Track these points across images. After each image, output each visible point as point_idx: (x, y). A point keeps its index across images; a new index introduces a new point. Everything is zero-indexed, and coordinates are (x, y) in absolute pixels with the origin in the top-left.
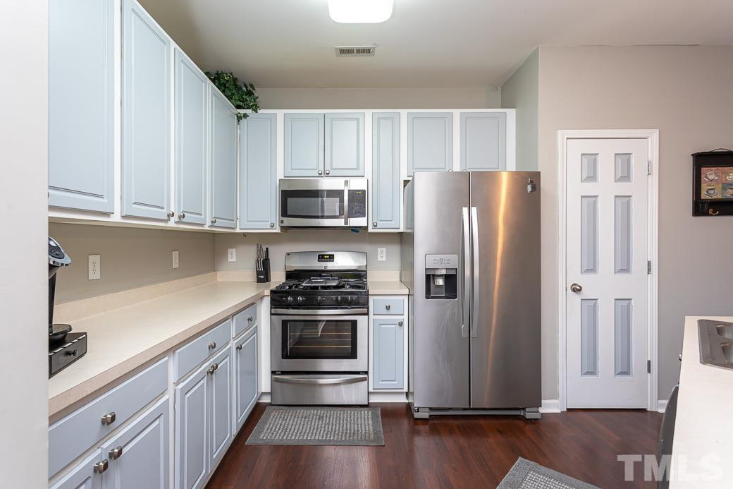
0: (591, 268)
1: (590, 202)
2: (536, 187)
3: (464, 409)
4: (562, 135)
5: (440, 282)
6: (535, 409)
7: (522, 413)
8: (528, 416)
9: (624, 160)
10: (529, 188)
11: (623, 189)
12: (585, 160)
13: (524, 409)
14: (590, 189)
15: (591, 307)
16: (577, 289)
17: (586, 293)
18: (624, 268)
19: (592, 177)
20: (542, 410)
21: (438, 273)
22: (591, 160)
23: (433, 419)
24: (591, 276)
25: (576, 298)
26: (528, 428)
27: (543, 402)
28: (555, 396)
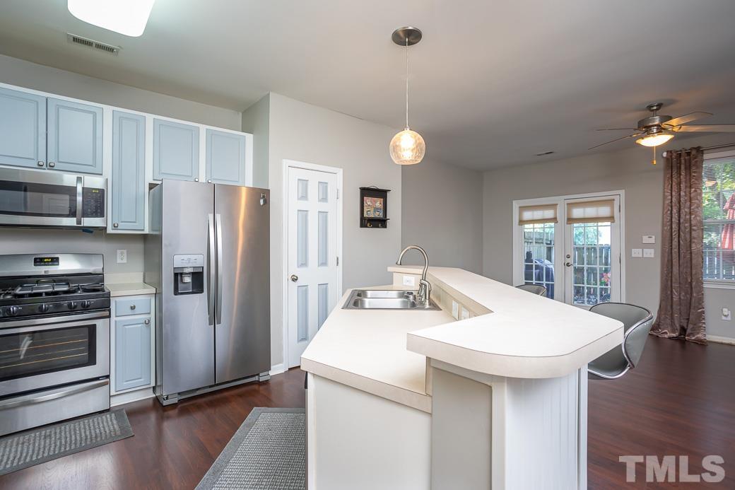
0: (304, 263)
1: (303, 214)
2: (267, 202)
3: (211, 387)
4: (286, 163)
5: (188, 279)
6: (266, 373)
7: (256, 378)
8: (262, 379)
9: (324, 186)
10: (262, 202)
11: (323, 207)
12: (300, 185)
13: (258, 375)
14: (303, 205)
15: (304, 291)
16: (295, 279)
17: (300, 282)
18: (324, 263)
19: (304, 197)
20: (272, 373)
21: (186, 271)
22: (304, 183)
23: (181, 403)
24: (303, 269)
25: (295, 285)
26: (262, 388)
27: (272, 367)
28: (281, 361)
